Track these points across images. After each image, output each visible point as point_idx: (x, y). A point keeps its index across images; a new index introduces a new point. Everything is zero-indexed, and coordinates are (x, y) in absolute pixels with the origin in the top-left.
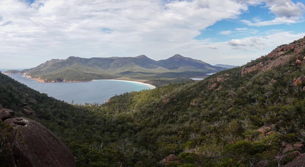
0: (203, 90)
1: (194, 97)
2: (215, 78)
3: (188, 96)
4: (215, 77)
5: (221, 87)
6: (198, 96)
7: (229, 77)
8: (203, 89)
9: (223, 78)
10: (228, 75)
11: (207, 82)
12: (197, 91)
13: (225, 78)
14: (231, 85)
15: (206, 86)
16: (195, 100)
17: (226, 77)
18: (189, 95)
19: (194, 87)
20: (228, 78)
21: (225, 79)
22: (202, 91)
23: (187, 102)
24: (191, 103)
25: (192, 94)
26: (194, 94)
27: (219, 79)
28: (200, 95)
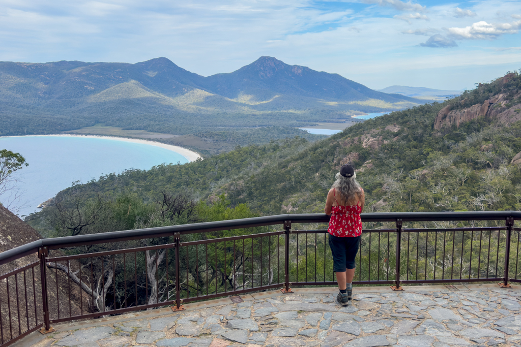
0: (320, 171)
1: (292, 190)
2: (356, 138)
3: (280, 186)
4: (357, 135)
5: (369, 163)
6: (303, 186)
7: (396, 135)
8: (320, 167)
9: (381, 138)
10: (396, 129)
11: (335, 147)
12: (304, 174)
13: (386, 139)
14: (397, 161)
15: (330, 158)
16: (295, 197)
17: (388, 135)
18: (281, 182)
19: (297, 160)
20: (395, 139)
21: (386, 142)
22: (317, 174)
23: (272, 203)
24: (283, 206)
25: (290, 178)
26: (293, 179)
27: (367, 141)
28: (310, 185)
